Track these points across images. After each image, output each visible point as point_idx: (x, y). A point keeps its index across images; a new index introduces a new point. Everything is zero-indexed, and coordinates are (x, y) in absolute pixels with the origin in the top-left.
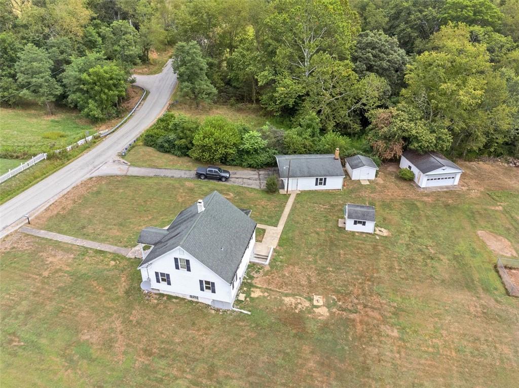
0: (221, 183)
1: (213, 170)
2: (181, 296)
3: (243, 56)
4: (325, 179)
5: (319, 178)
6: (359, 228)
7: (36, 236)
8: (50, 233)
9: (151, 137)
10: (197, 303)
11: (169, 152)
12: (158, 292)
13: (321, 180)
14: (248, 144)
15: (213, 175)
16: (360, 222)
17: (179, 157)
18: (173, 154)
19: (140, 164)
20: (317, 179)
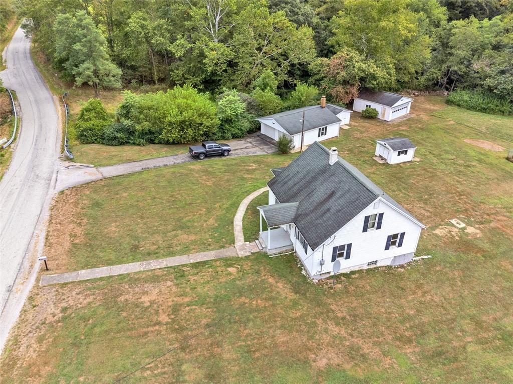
0: (223, 158)
1: (213, 144)
2: (357, 269)
3: (143, 27)
4: (326, 127)
5: (322, 127)
6: (403, 158)
7: (80, 282)
8: (97, 270)
9: (90, 130)
10: (377, 268)
11: (127, 143)
12: (328, 276)
13: (323, 129)
14: (229, 111)
15: (214, 151)
16: (403, 152)
17: (144, 145)
18: (134, 144)
19: (104, 162)
20: (320, 129)
